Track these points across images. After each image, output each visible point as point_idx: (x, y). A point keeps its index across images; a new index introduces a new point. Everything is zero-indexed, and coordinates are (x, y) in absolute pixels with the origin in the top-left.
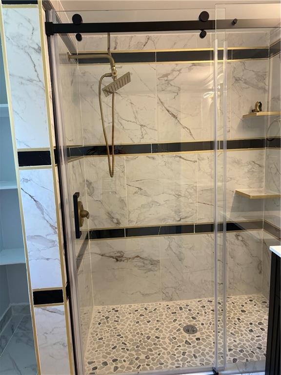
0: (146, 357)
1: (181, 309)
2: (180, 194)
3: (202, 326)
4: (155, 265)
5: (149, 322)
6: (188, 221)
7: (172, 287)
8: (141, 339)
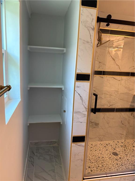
0: (102, 166)
1: (107, 145)
2: (111, 94)
3: (119, 153)
4: (97, 126)
5: (96, 150)
6: (113, 107)
7: (102, 135)
8: (96, 158)
